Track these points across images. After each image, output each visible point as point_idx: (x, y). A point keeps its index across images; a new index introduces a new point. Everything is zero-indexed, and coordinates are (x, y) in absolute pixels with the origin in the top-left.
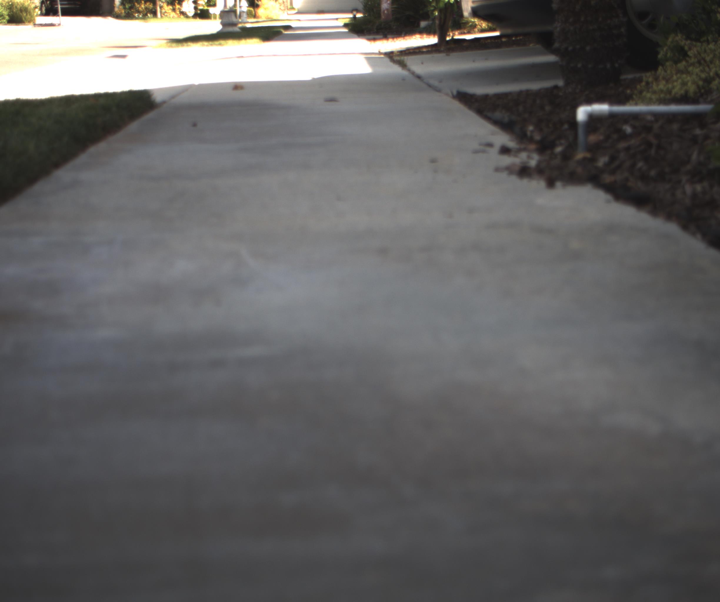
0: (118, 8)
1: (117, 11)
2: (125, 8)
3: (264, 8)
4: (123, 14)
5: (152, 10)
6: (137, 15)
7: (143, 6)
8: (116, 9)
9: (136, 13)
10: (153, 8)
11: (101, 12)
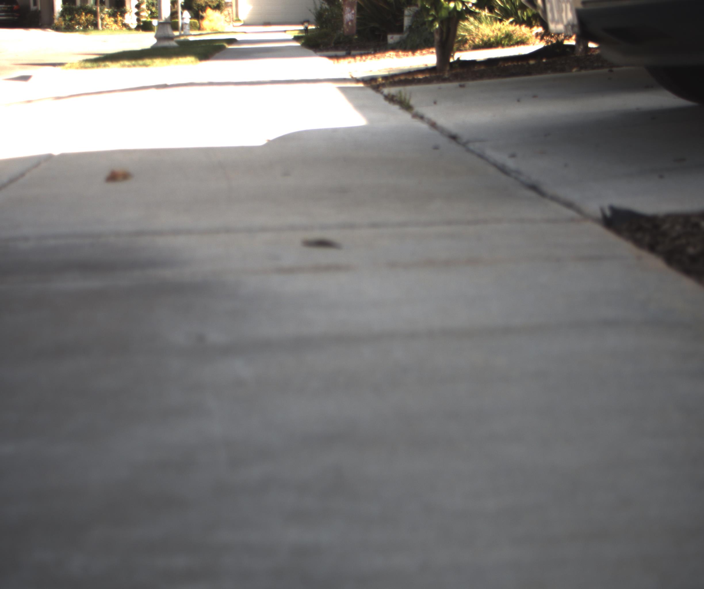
0: (58, 19)
1: (56, 23)
2: (65, 20)
3: (209, 20)
4: (63, 26)
5: (93, 21)
6: (77, 27)
7: (83, 18)
8: (56, 21)
9: (76, 25)
10: (94, 20)
11: (40, 24)
